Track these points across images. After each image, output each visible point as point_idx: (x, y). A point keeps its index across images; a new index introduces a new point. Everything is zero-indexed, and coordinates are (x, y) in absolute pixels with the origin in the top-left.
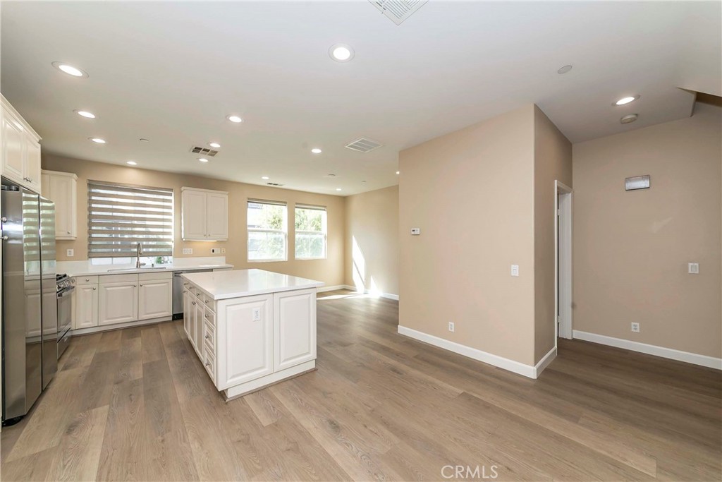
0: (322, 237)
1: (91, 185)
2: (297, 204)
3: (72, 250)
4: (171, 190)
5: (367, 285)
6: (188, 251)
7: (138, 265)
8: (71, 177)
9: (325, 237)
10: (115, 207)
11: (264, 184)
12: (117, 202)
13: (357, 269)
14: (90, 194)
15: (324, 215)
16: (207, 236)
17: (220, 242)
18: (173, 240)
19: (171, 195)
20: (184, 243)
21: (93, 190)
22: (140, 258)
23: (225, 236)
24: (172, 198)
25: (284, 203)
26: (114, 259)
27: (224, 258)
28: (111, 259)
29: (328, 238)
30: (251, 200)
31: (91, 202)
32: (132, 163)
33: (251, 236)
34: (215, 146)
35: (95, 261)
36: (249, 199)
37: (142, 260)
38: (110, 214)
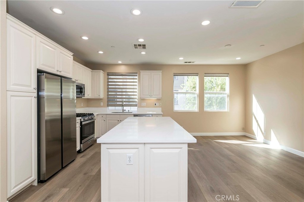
0: (226, 95)
1: (108, 75)
2: (205, 74)
3: (102, 103)
4: (136, 73)
5: (267, 136)
6: (144, 104)
7: (123, 110)
8: (100, 72)
9: (228, 96)
10: (116, 83)
11: (182, 63)
12: (117, 81)
13: (257, 121)
14: (108, 79)
15: (227, 80)
16: (151, 96)
17: (158, 100)
18: (137, 98)
19: (136, 76)
20: (142, 100)
21: (109, 77)
22: (124, 107)
23: (160, 96)
24: (137, 77)
25: (196, 74)
26: (116, 107)
27: (161, 108)
28: (114, 107)
29: (230, 96)
30: (175, 75)
31: (108, 82)
32: (120, 62)
33: (175, 95)
34: (141, 40)
35: (110, 108)
36: (174, 73)
37: (125, 108)
38: (114, 87)
